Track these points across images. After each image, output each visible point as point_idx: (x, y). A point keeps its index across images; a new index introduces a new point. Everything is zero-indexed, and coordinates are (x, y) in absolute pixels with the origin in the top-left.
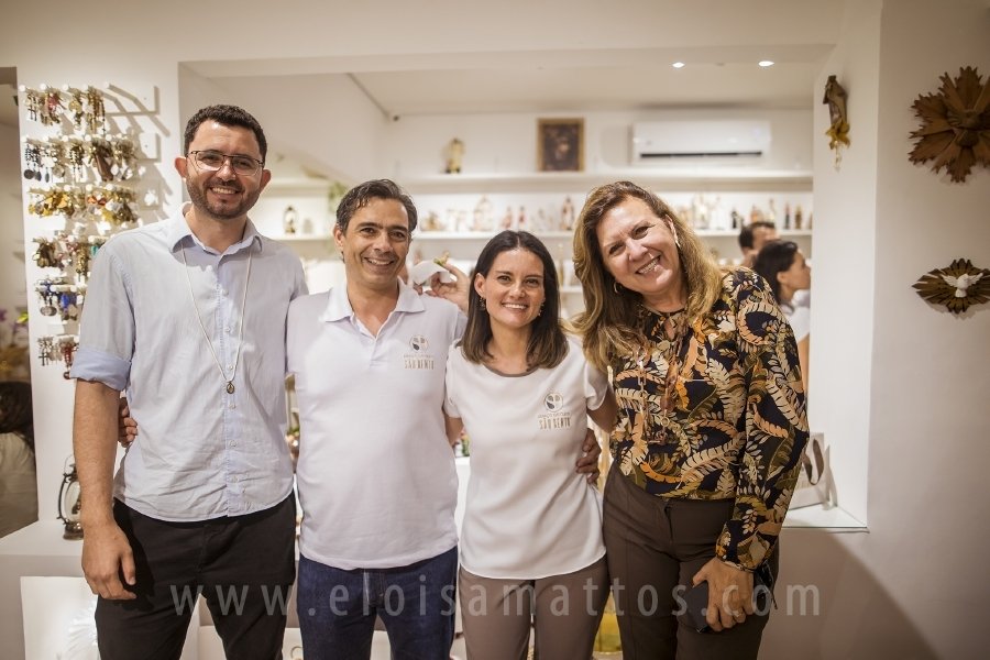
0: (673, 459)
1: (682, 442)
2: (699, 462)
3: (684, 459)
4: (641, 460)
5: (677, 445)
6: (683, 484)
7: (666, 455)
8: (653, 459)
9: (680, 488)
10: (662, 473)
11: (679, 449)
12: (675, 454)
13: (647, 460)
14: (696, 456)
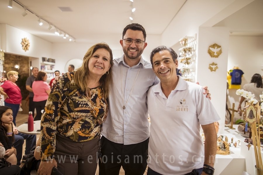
0: (89, 130)
1: (92, 126)
2: (96, 131)
3: (92, 130)
4: (78, 130)
5: (91, 126)
6: (90, 137)
7: (87, 129)
8: (83, 130)
9: (89, 138)
10: (85, 134)
11: (91, 127)
12: (90, 129)
13: (80, 130)
14: (95, 129)
